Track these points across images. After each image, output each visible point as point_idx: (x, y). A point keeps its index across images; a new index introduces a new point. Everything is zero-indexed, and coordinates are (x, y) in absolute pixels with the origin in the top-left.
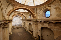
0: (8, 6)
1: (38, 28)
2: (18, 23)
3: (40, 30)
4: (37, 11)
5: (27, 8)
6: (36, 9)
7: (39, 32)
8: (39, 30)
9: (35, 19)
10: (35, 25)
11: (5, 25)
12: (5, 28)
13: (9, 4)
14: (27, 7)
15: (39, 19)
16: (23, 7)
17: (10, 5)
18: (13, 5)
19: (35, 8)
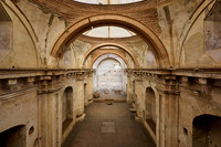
0: (50, 23)
1: (182, 114)
2: (115, 84)
3: (190, 130)
4: (170, 22)
5: (119, 18)
6: (166, 9)
7: (183, 137)
8: (186, 131)
9: (164, 67)
10: (163, 99)
11: (45, 84)
12: (44, 93)
13: (52, 17)
14: (120, 11)
15: (183, 64)
16: (101, 18)
17: (56, 19)
18: (65, 17)
19: (160, 9)
